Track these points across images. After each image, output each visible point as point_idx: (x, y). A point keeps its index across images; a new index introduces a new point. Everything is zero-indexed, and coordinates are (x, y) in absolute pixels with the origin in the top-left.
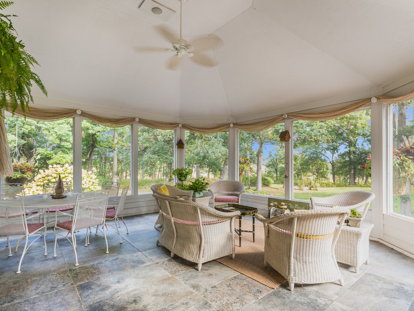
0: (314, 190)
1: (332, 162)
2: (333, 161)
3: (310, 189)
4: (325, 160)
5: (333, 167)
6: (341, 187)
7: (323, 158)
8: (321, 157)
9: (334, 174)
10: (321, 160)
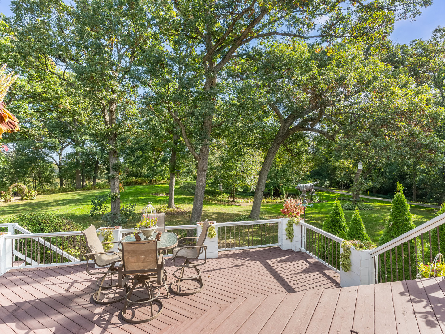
0: (27, 199)
1: (58, 164)
2: (60, 163)
3: (22, 199)
4: (48, 162)
5: (60, 170)
6: (67, 192)
7: (47, 158)
8: (44, 158)
9: (61, 178)
10: (44, 161)
